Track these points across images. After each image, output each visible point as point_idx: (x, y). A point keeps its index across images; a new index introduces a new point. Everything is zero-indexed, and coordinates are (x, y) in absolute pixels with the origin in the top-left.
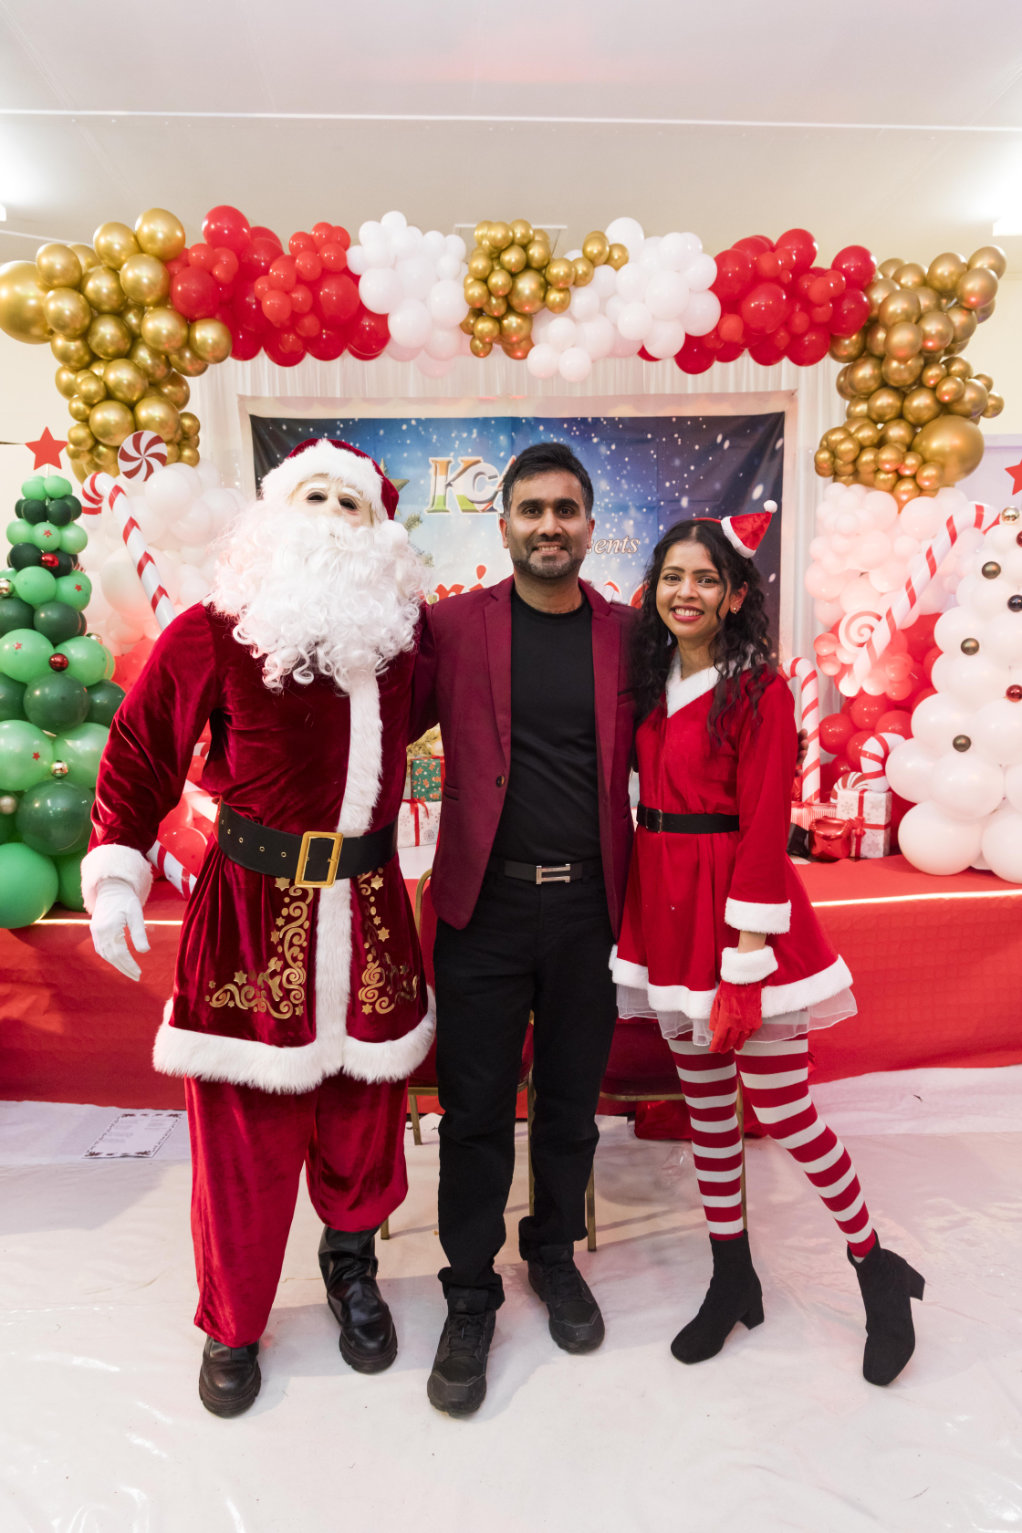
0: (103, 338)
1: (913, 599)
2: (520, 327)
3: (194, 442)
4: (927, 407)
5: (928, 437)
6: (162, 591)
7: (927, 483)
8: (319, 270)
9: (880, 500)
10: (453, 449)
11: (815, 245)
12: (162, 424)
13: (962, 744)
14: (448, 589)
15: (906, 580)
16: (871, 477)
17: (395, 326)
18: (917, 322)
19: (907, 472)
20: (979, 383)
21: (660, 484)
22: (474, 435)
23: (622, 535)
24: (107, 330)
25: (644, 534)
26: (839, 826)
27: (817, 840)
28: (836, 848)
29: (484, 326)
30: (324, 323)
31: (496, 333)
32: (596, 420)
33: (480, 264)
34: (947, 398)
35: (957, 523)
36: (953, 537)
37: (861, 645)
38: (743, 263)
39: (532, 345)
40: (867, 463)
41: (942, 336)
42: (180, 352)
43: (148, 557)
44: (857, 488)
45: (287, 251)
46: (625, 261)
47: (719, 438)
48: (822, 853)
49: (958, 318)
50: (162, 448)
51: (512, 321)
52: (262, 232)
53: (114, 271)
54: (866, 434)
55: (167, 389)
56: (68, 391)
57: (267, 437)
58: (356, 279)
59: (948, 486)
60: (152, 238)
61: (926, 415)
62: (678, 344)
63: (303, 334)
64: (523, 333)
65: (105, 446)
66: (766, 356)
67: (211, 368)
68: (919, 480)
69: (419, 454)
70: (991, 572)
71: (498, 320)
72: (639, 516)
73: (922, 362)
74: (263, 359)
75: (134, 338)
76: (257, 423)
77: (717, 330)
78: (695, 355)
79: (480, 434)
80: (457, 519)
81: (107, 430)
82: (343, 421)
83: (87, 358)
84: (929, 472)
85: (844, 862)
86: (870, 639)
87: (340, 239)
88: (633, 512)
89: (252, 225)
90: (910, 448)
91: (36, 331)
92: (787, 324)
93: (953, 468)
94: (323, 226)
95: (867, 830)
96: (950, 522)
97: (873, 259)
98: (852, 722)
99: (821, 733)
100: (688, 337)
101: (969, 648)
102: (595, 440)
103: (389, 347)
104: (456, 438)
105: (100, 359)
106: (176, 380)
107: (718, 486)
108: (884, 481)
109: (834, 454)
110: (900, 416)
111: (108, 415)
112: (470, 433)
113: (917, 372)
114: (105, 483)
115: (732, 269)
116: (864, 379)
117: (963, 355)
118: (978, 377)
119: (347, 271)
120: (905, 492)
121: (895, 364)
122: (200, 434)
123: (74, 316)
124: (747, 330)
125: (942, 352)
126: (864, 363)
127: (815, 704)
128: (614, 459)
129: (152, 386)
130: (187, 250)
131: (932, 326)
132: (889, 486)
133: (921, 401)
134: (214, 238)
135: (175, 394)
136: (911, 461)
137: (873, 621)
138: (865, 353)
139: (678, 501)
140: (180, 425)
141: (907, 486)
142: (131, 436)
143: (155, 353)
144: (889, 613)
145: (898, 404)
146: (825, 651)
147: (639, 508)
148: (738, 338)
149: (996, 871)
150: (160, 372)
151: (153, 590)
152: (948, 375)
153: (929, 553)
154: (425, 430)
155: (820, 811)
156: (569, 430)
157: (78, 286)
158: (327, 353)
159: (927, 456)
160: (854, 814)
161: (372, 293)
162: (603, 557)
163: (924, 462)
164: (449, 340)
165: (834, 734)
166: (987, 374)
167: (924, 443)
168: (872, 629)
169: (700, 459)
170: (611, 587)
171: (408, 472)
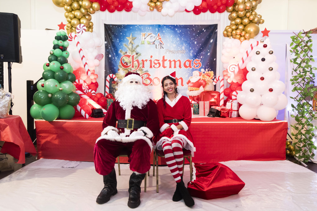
0: (74, 6)
1: (243, 62)
2: (160, 5)
3: (92, 28)
4: (248, 21)
5: (247, 28)
6: (84, 56)
7: (247, 37)
9: (237, 41)
10: (146, 31)
12: (85, 23)
13: (252, 90)
14: (144, 60)
15: (242, 58)
16: (235, 36)
17: (133, 4)
18: (245, 3)
19: (243, 35)
20: (259, 16)
21: (190, 39)
22: (151, 28)
23: (182, 50)
24: (76, 5)
25: (187, 49)
26: (226, 110)
27: (222, 113)
28: (226, 115)
29: (153, 4)
30: (119, 3)
31: (155, 6)
32: (177, 25)
34: (251, 19)
35: (253, 46)
36: (252, 48)
37: (232, 72)
39: (162, 8)
40: (234, 33)
41: (250, 6)
42: (90, 9)
43: (81, 49)
47: (203, 29)
48: (223, 116)
49: (254, 3)
50: (85, 28)
51: (158, 3)
54: (234, 27)
55: (87, 17)
56: (67, 17)
57: (107, 28)
59: (252, 38)
61: (247, 23)
62: (193, 8)
63: (115, 5)
64: (160, 6)
65: (74, 27)
66: (213, 11)
67: (96, 12)
68: (245, 37)
69: (139, 32)
70: (258, 53)
71: (155, 3)
72: (186, 46)
73: (246, 12)
74: (107, 11)
75: (81, 6)
76: (106, 26)
77: (201, 5)
78: (197, 11)
79: (152, 28)
80: (146, 46)
82: (123, 25)
83: (71, 10)
84: (247, 35)
85: (227, 118)
86: (234, 71)
88: (184, 45)
90: (243, 30)
91: (61, 5)
92: (216, 4)
93: (253, 35)
95: (233, 111)
96: (251, 45)
98: (231, 90)
99: (224, 92)
100: (195, 6)
101: (253, 70)
102: (176, 30)
103: (133, 9)
104: (147, 29)
105: (74, 10)
106: (89, 15)
107: (203, 39)
108: (237, 37)
109: (227, 32)
110: (242, 23)
111: (74, 21)
112: (150, 28)
113: (245, 14)
114: (73, 34)
116: (233, 16)
117: (255, 11)
118: (258, 15)
120: (242, 39)
121: (240, 12)
122: (93, 26)
124: (208, 5)
125: (250, 10)
126: (234, 12)
127: (223, 85)
128: (181, 34)
129: (84, 16)
131: (248, 5)
132: (239, 38)
133: (246, 21)
135: (89, 18)
136: (243, 33)
137: (235, 66)
138: (234, 10)
139: (194, 42)
140: (89, 24)
141: (242, 38)
142: (79, 25)
143: (85, 9)
144: (238, 65)
145: (241, 21)
146: (225, 74)
148: (206, 7)
149: (260, 119)
150: (86, 13)
151: (82, 56)
152: (251, 14)
153: (247, 52)
154: (141, 27)
155: (223, 107)
156: (171, 27)
158: (120, 10)
159: (247, 32)
160: (230, 108)
162: (178, 54)
163: (246, 33)
164: (145, 7)
165: (227, 92)
166: (261, 15)
167: (246, 29)
168: (235, 68)
169: (199, 34)
170: (179, 61)
171: (136, 35)
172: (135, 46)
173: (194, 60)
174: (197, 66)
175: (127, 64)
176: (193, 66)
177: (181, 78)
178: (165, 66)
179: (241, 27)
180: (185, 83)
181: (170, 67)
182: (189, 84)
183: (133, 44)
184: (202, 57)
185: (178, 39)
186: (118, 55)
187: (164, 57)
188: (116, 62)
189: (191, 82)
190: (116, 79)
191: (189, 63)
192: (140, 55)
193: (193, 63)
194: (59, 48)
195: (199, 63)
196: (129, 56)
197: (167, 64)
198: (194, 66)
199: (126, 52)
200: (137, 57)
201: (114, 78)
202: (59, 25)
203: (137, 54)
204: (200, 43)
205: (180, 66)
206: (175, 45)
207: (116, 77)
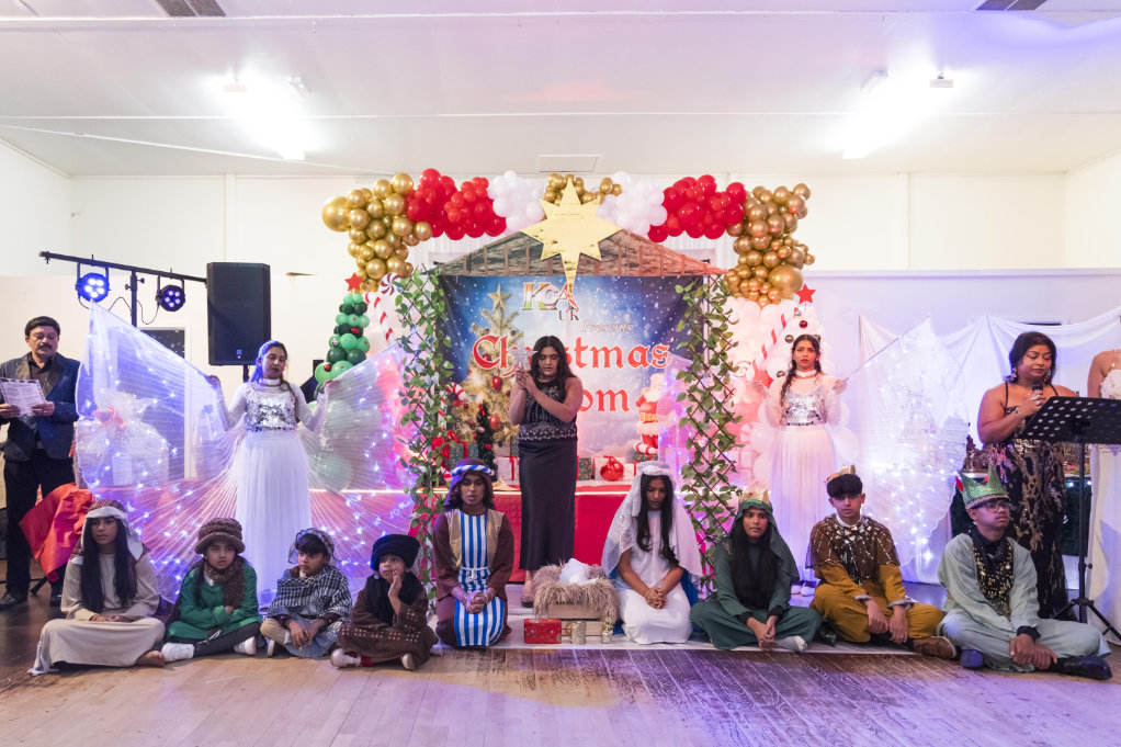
0: (373, 230)
1: (765, 357)
4: (775, 260)
5: (775, 274)
7: (774, 297)
8: (474, 199)
9: (751, 306)
10: (536, 278)
11: (716, 182)
12: (399, 269)
15: (762, 345)
16: (747, 294)
17: (508, 222)
18: (766, 220)
19: (764, 292)
20: (800, 249)
21: (643, 296)
23: (623, 322)
24: (376, 227)
25: (635, 322)
30: (475, 221)
33: (550, 195)
34: (783, 256)
35: (786, 318)
36: (784, 324)
37: (740, 377)
38: (677, 193)
40: (744, 287)
41: (779, 226)
42: (408, 236)
43: (391, 331)
44: (741, 299)
45: (459, 190)
46: (620, 192)
49: (789, 219)
50: (398, 280)
52: (447, 179)
53: (380, 201)
54: (744, 273)
55: (399, 252)
56: (354, 253)
58: (491, 201)
59: (785, 299)
60: (399, 186)
61: (774, 264)
62: (648, 229)
63: (465, 226)
65: (372, 279)
66: (695, 234)
67: (421, 243)
68: (769, 296)
69: (519, 281)
72: (633, 313)
73: (770, 238)
74: (444, 237)
75: (388, 229)
77: (666, 223)
78: (658, 234)
80: (537, 313)
81: (374, 273)
83: (364, 239)
84: (774, 294)
87: (483, 183)
88: (629, 310)
89: (442, 175)
90: (766, 280)
91: (342, 227)
92: (701, 220)
93: (786, 291)
94: (477, 179)
96: (782, 317)
97: (746, 188)
100: (652, 227)
103: (505, 230)
105: (371, 239)
106: (403, 248)
108: (752, 295)
110: (762, 264)
111: (373, 266)
113: (769, 243)
114: (372, 296)
115: (672, 197)
116: (744, 246)
117: (795, 236)
118: (801, 246)
119: (487, 198)
120: (763, 301)
121: (757, 239)
123: (362, 221)
124: (681, 222)
125: (781, 233)
126: (743, 238)
129: (393, 251)
130: (414, 191)
131: (774, 222)
132: (755, 299)
133: (771, 258)
134: (425, 184)
135: (402, 253)
136: (766, 287)
137: (748, 366)
138: (745, 233)
139: (653, 305)
140: (405, 268)
141: (764, 299)
142: (386, 276)
143: (396, 236)
144: (754, 361)
145: (760, 258)
147: (632, 309)
148: (676, 227)
150: (398, 244)
152: (784, 245)
153: (774, 333)
157: (364, 207)
158: (475, 234)
159: (775, 284)
161: (498, 208)
162: (613, 333)
163: (772, 287)
166: (804, 244)
167: (773, 278)
170: (617, 349)
171: (513, 290)
172: (507, 316)
173: (652, 346)
174: (660, 363)
175: (489, 358)
176: (650, 361)
177: (623, 392)
178: (583, 361)
179: (761, 272)
180: (631, 403)
181: (595, 364)
182: (643, 407)
183: (505, 310)
184: (672, 340)
185: (614, 297)
186: (467, 336)
187: (579, 340)
188: (462, 354)
189: (648, 401)
190: (462, 396)
191: (640, 354)
192: (522, 335)
193: (650, 356)
194: (350, 332)
195: (665, 354)
196: (494, 339)
197: (587, 357)
198: (654, 362)
199: (488, 330)
200: (513, 342)
201: (459, 393)
202: (347, 280)
203: (513, 333)
204: (668, 305)
205: (619, 362)
206: (606, 312)
207: (461, 391)
